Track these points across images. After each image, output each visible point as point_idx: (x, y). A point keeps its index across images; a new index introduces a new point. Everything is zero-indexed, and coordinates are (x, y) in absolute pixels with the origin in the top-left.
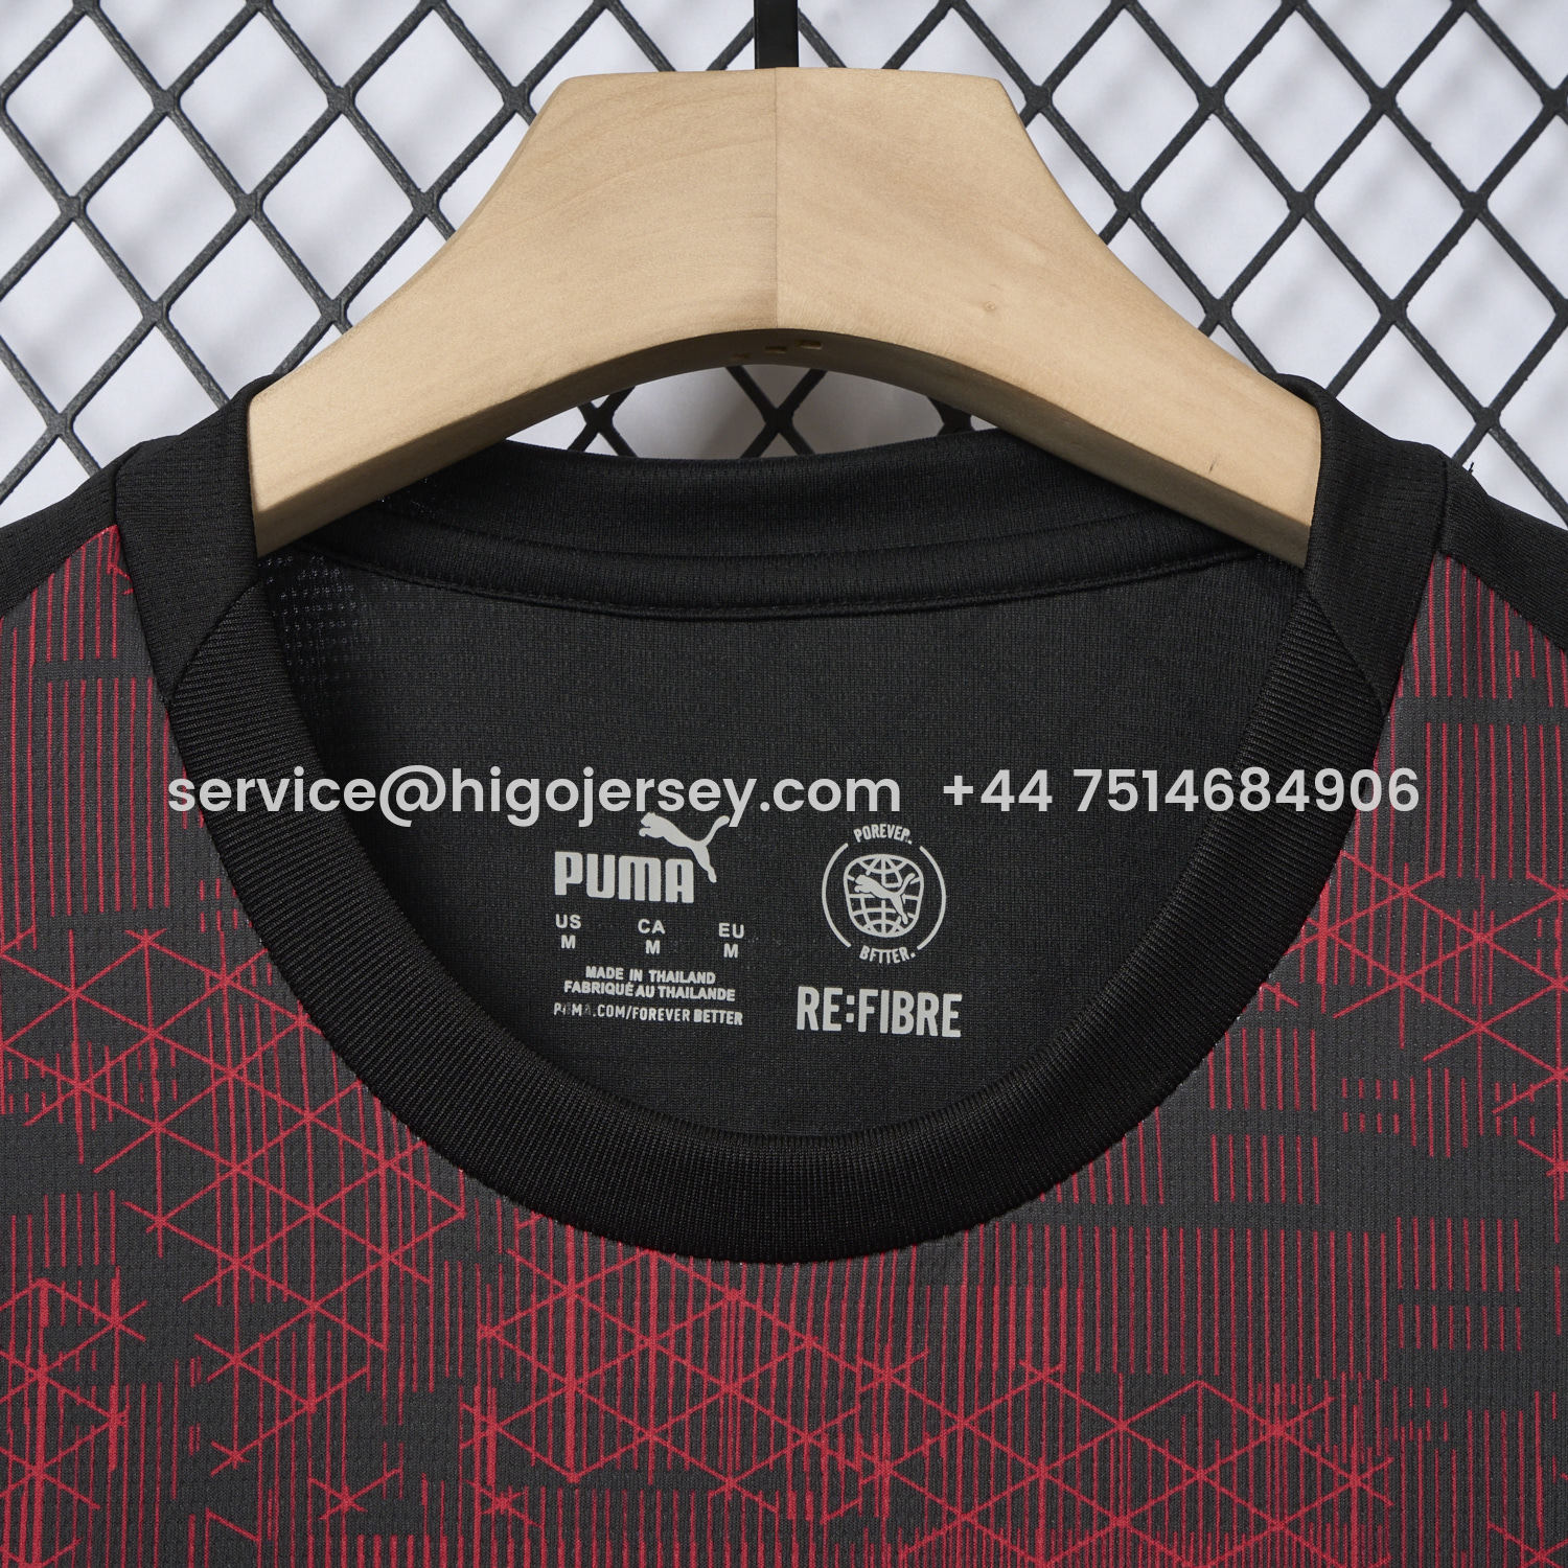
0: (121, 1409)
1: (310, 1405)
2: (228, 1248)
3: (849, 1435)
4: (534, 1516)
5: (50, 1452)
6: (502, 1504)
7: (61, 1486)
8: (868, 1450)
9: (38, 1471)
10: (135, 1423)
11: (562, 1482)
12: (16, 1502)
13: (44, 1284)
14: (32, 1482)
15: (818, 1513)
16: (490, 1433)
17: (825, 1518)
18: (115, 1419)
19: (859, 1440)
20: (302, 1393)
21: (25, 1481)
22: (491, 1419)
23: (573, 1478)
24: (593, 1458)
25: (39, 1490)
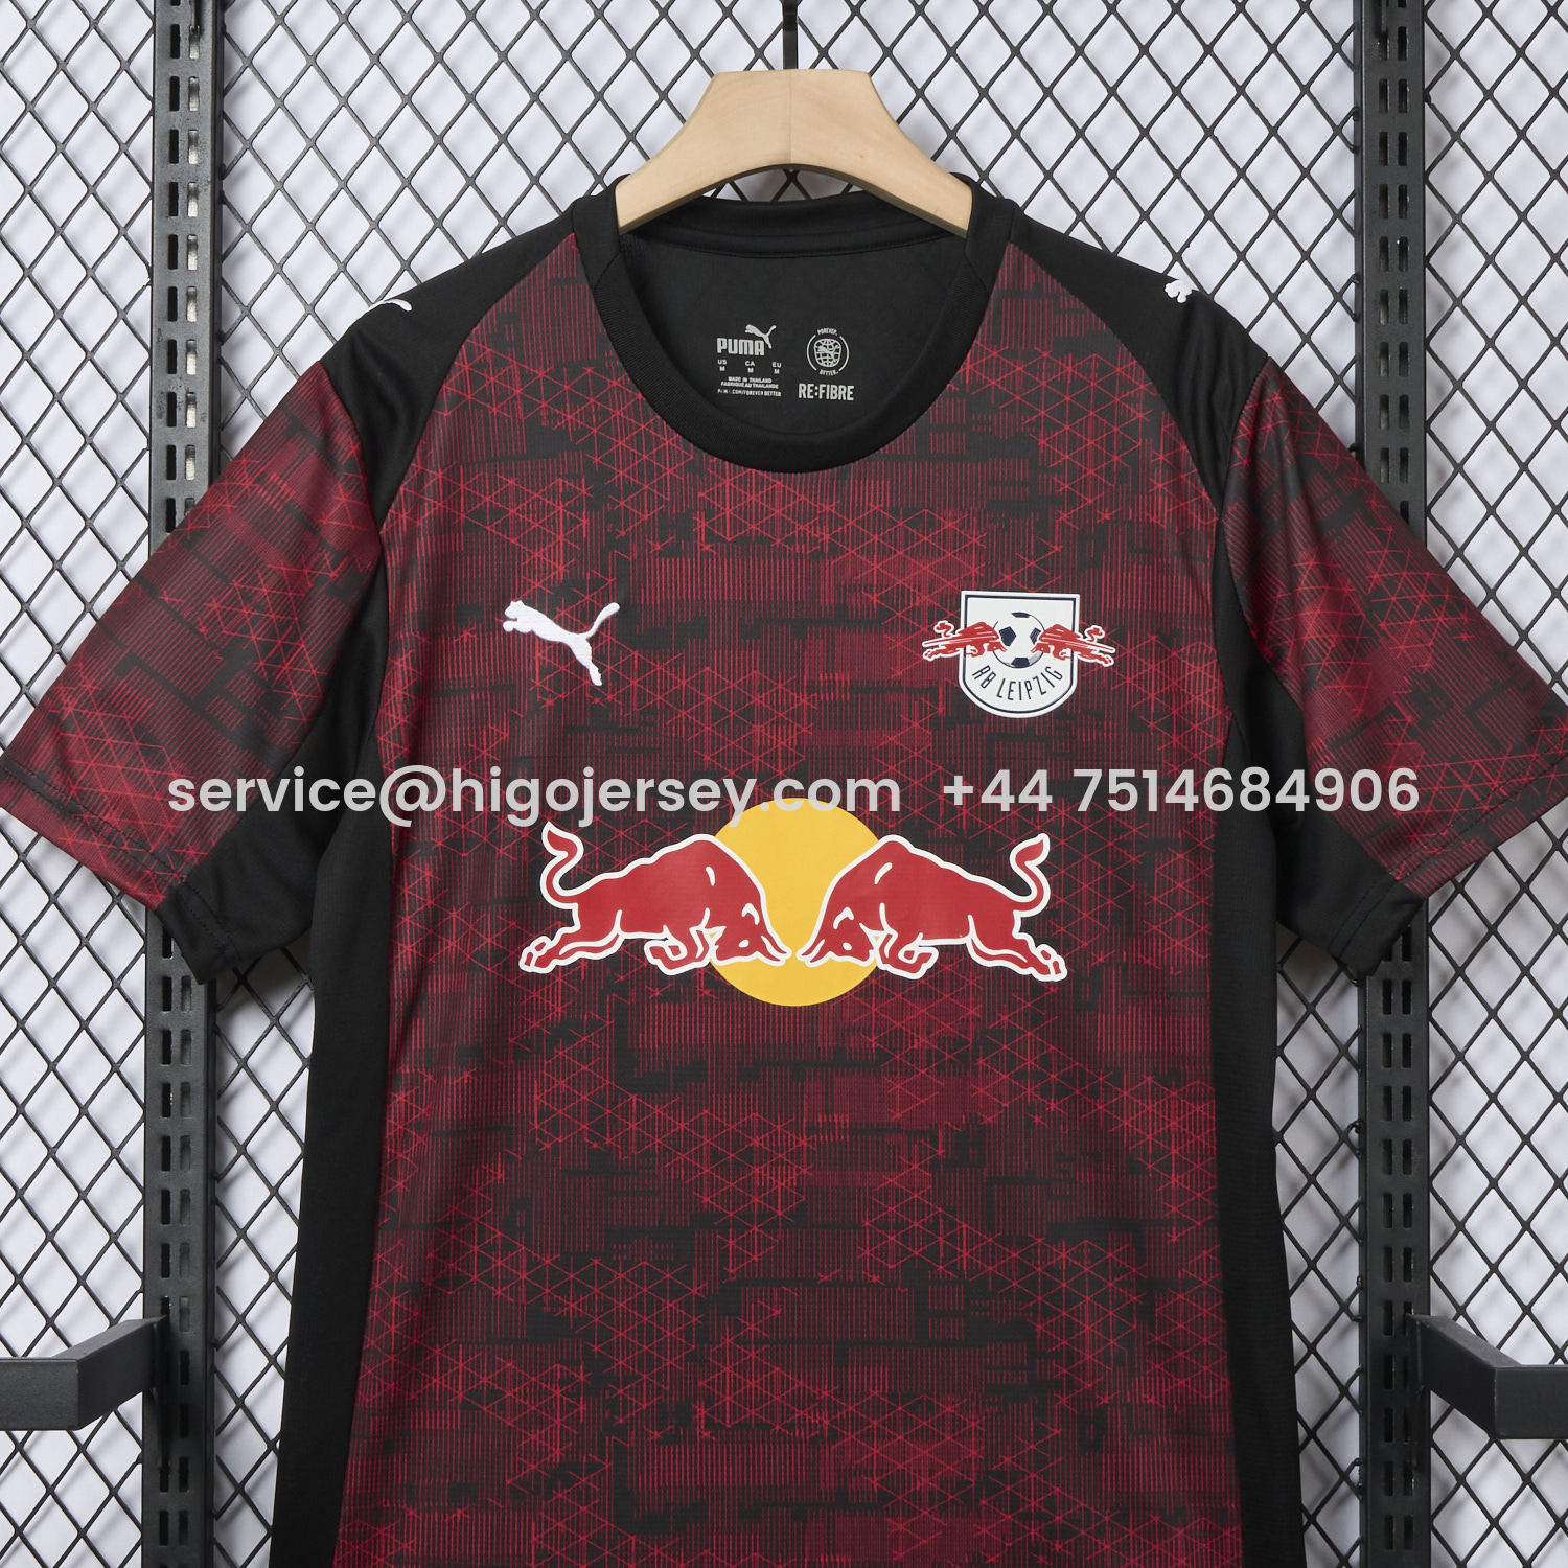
0: (587, 519)
1: (646, 517)
2: (618, 469)
3: (815, 527)
4: (717, 551)
5: (565, 531)
6: (707, 547)
7: (569, 542)
8: (822, 531)
9: (561, 538)
10: (591, 524)
11: (726, 541)
12: (554, 547)
13: (561, 480)
14: (559, 541)
15: (806, 551)
16: (703, 526)
17: (808, 552)
18: (585, 522)
19: (818, 527)
20: (643, 513)
22: (703, 522)
23: (729, 540)
24: (735, 533)
25: (562, 544)
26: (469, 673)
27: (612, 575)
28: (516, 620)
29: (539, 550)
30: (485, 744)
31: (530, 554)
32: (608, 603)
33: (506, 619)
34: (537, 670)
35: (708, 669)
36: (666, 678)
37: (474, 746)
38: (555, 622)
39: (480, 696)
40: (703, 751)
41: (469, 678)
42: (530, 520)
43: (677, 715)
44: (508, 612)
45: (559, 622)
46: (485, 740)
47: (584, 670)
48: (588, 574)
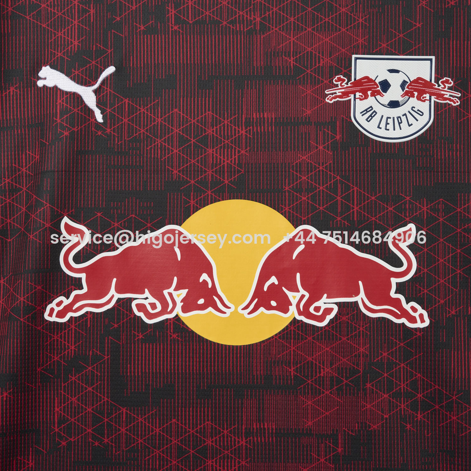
0: (94, 9)
1: (134, 8)
3: (250, 12)
4: (183, 30)
5: (79, 18)
6: (176, 28)
7: (81, 25)
8: (254, 15)
9: (76, 22)
10: (97, 12)
11: (189, 23)
12: (72, 29)
14: (75, 25)
15: (244, 29)
16: (173, 13)
17: (245, 30)
18: (92, 11)
19: (252, 13)
20: (132, 5)
21: (73, 24)
22: (173, 10)
23: (191, 22)
24: (195, 18)
25: (76, 26)
26: (13, 116)
27: (111, 47)
28: (45, 79)
29: (61, 30)
30: (24, 164)
31: (55, 35)
32: (109, 66)
33: (39, 78)
34: (58, 111)
35: (176, 110)
36: (147, 118)
37: (17, 166)
38: (71, 79)
39: (21, 131)
40: (172, 167)
41: (14, 119)
42: (56, 11)
43: (155, 143)
44: (41, 74)
45: (73, 79)
46: (24, 161)
47: (91, 112)
48: (94, 46)
